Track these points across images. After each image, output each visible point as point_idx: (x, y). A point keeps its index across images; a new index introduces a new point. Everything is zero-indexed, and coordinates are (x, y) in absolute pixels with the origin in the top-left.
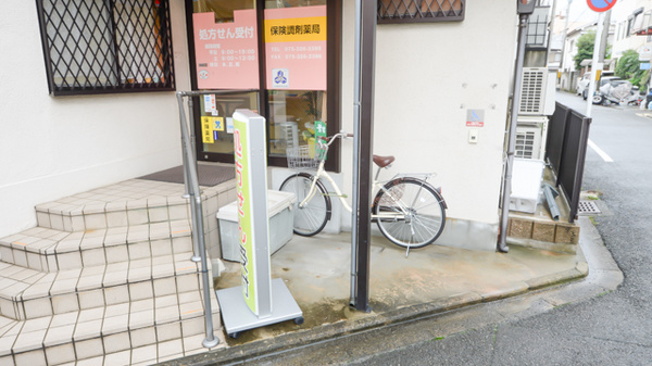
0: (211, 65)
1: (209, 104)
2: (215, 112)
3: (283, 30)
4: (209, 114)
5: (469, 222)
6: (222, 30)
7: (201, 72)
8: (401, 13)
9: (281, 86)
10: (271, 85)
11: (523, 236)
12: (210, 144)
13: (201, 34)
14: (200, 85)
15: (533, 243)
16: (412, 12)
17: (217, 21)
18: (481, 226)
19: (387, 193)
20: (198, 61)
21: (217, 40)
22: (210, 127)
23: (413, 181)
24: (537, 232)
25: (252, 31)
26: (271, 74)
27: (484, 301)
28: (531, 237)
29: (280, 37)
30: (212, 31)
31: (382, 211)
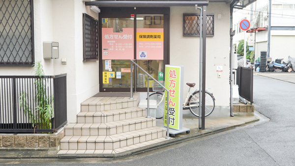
0: (110, 49)
1: (108, 66)
2: (110, 70)
3: (145, 37)
4: (108, 71)
5: (220, 107)
6: (117, 36)
7: (104, 52)
9: (143, 58)
10: (139, 58)
11: (237, 111)
12: (106, 84)
14: (104, 58)
15: (240, 113)
17: (114, 31)
19: (193, 96)
20: (103, 48)
21: (114, 39)
22: (107, 76)
24: (241, 109)
25: (131, 36)
26: (139, 53)
28: (239, 111)
29: (143, 39)
30: (111, 36)
31: (191, 104)
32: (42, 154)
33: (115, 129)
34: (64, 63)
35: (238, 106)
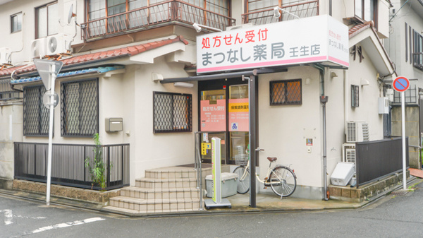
0: (207, 121)
1: (205, 137)
2: (207, 141)
3: (236, 107)
4: (205, 142)
5: (311, 187)
6: (212, 108)
7: (203, 125)
8: (279, 101)
9: (235, 130)
10: (231, 129)
11: (338, 195)
12: (205, 156)
13: (203, 109)
14: (202, 130)
15: (343, 198)
16: (283, 101)
17: (210, 103)
18: (315, 189)
19: (274, 173)
20: (202, 119)
21: (210, 111)
22: (205, 147)
23: (284, 167)
24: (343, 193)
25: (224, 108)
26: (231, 125)
27: (302, 210)
28: (341, 196)
29: (235, 110)
30: (208, 108)
31: (273, 181)
32: (94, 206)
33: (153, 194)
34: (128, 135)
35: (339, 189)
